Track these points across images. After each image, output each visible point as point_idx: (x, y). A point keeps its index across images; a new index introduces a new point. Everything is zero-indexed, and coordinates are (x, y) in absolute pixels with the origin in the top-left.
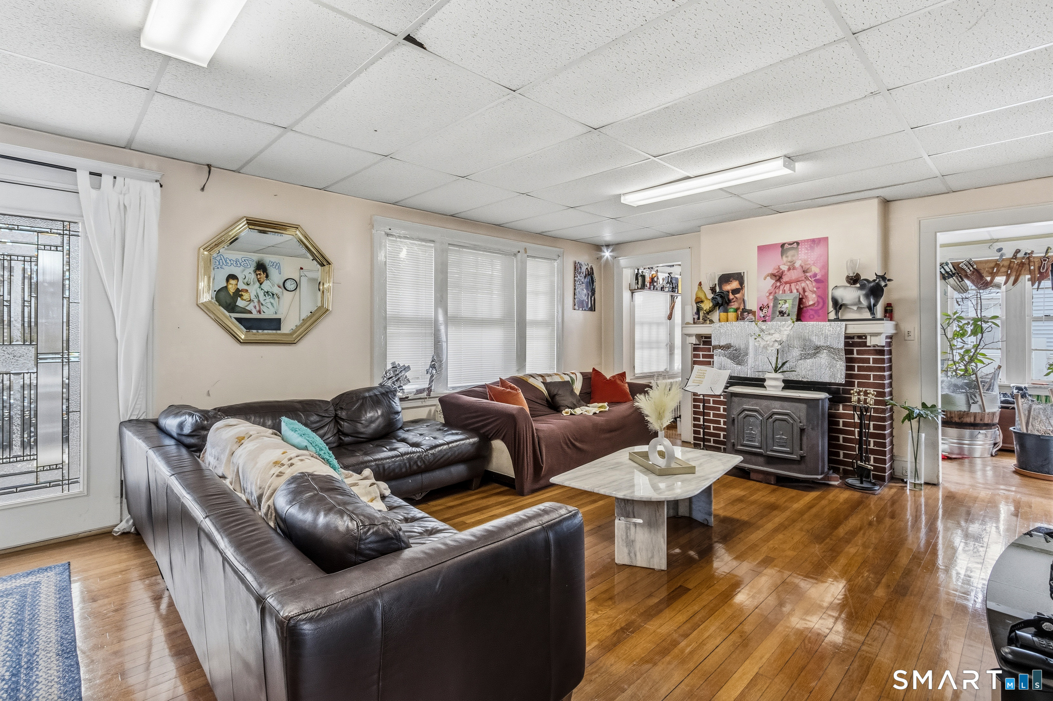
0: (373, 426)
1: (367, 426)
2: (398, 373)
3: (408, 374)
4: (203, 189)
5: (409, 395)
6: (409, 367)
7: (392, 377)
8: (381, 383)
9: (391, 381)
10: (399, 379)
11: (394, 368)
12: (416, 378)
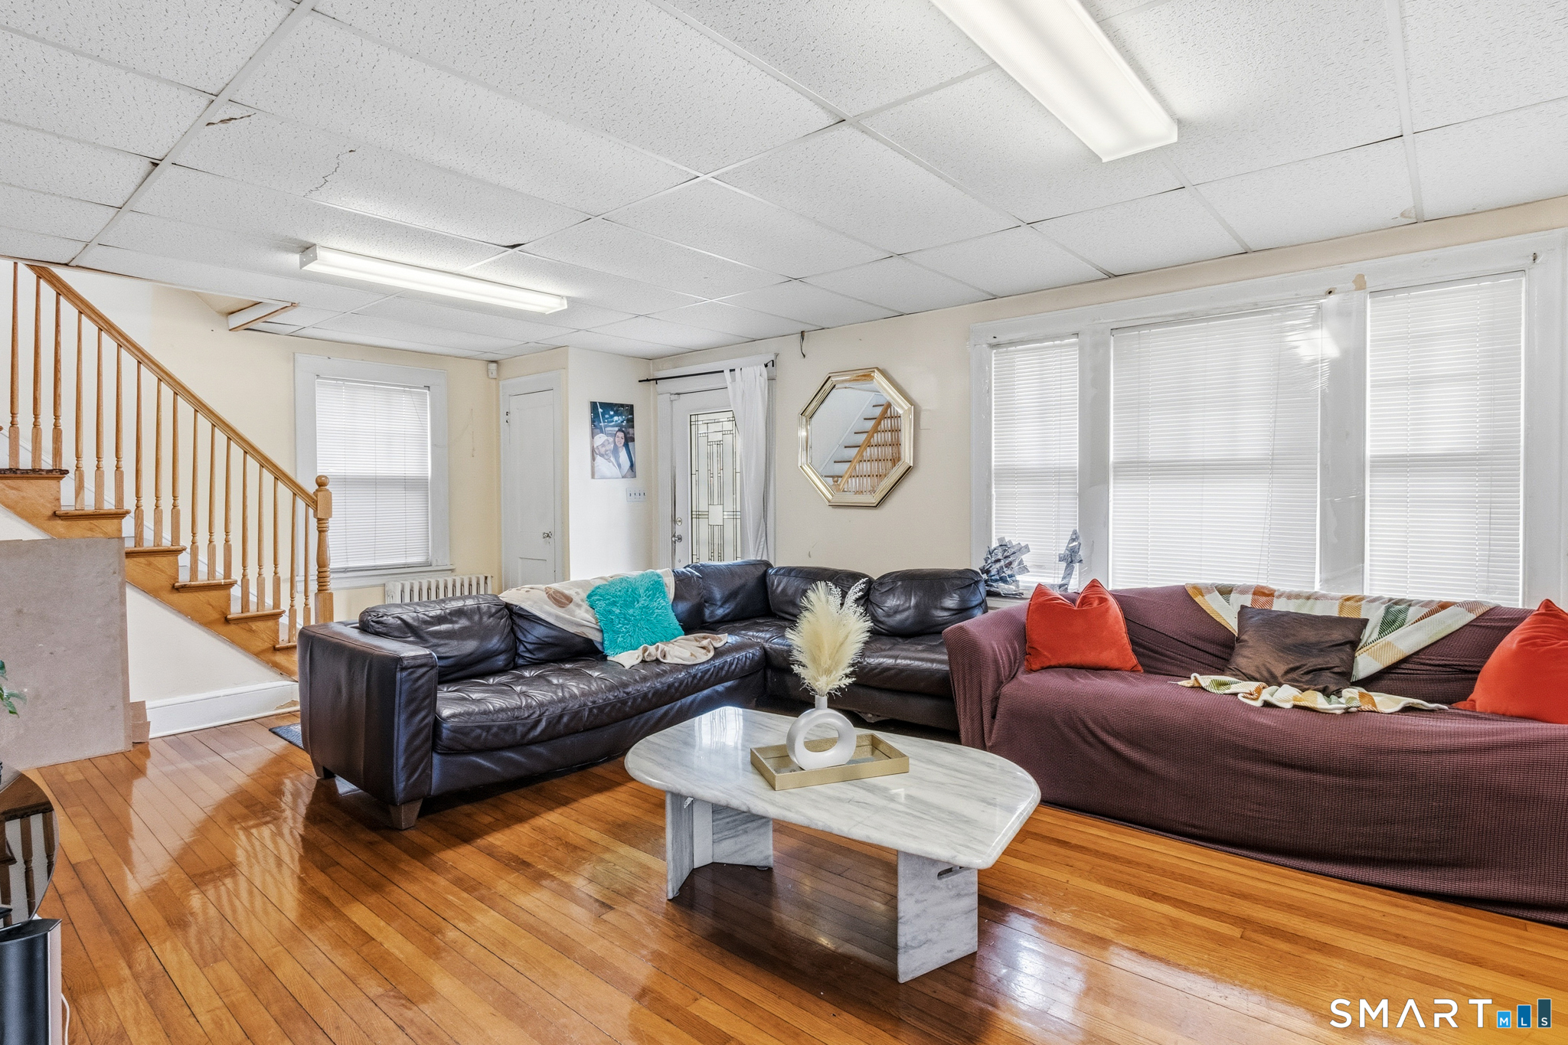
0: (899, 617)
1: (889, 616)
2: (1007, 555)
3: (1026, 558)
4: (804, 356)
5: (1024, 592)
6: (1027, 547)
7: (998, 561)
8: (984, 567)
9: (998, 565)
10: (1010, 563)
11: (1003, 546)
12: (1040, 567)
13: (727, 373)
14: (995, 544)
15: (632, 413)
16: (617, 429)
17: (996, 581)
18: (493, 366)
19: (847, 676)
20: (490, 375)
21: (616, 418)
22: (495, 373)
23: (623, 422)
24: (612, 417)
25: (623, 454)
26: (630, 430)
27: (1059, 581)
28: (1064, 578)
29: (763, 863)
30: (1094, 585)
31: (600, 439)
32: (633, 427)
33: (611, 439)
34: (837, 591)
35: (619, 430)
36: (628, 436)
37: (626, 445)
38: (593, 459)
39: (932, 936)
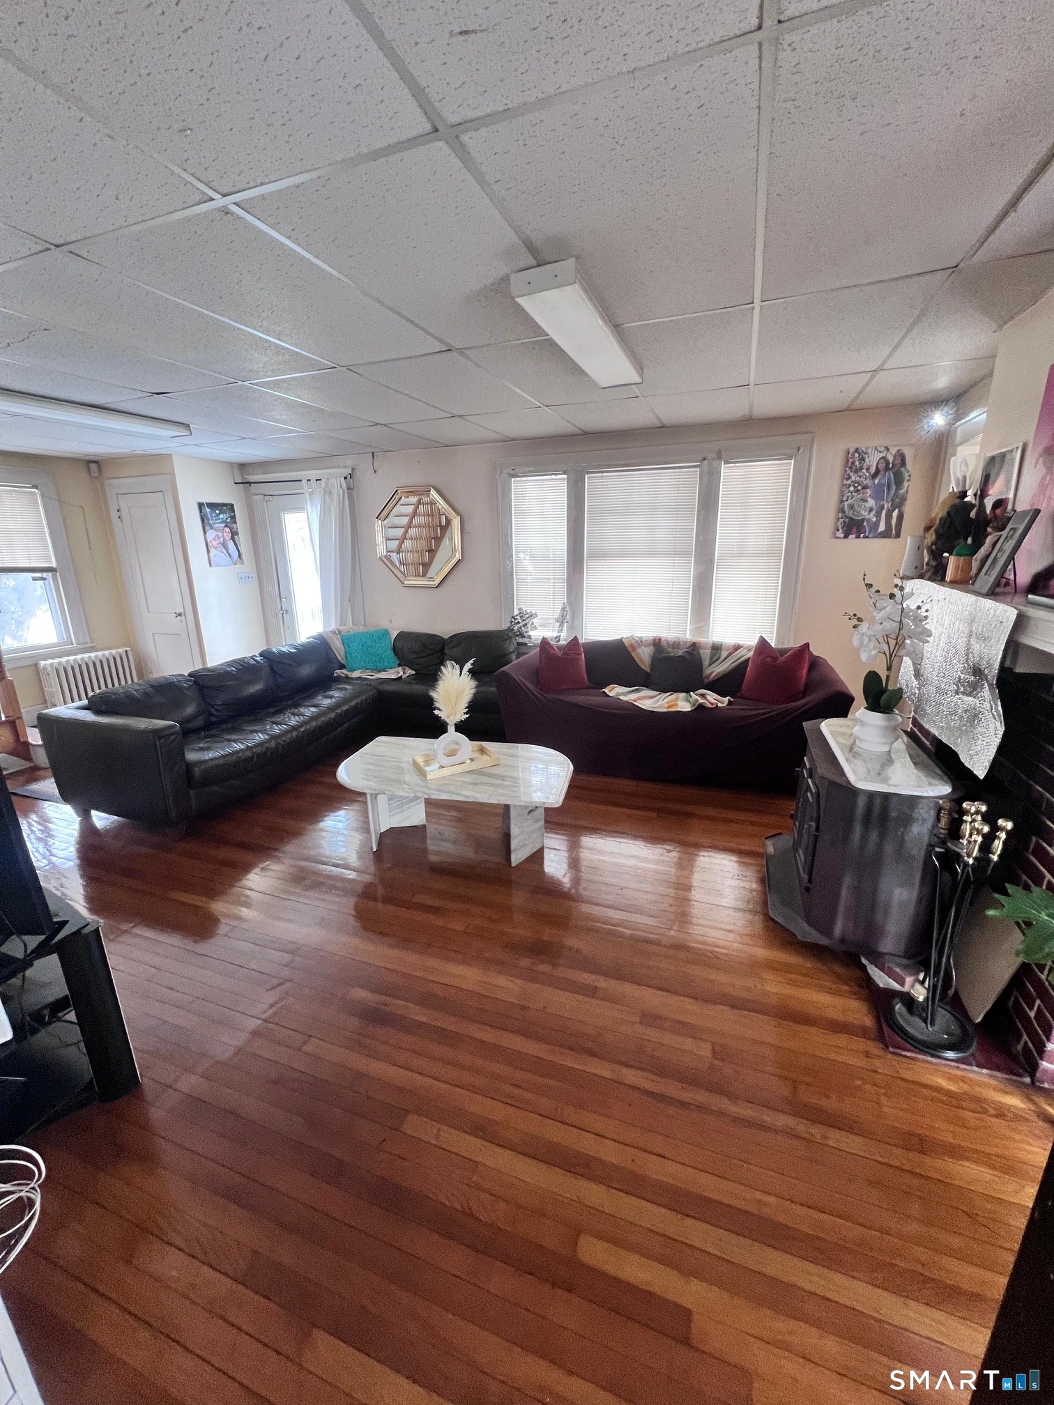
2: (524, 619)
3: (535, 621)
4: (375, 472)
5: (535, 643)
6: (535, 614)
7: (519, 623)
8: (510, 627)
9: (519, 625)
10: (526, 624)
11: (521, 613)
12: (544, 626)
13: (304, 482)
14: (516, 612)
15: (233, 510)
16: (223, 525)
17: (517, 636)
18: (93, 466)
19: (465, 713)
20: (92, 473)
21: (221, 516)
22: (97, 471)
23: (227, 519)
24: (218, 515)
25: (231, 544)
26: (234, 526)
27: (555, 634)
28: (558, 632)
29: (421, 824)
30: (575, 639)
31: (211, 534)
32: (236, 523)
33: (220, 534)
34: (457, 667)
35: (226, 526)
36: (233, 530)
37: (233, 538)
38: (208, 551)
39: (526, 842)
